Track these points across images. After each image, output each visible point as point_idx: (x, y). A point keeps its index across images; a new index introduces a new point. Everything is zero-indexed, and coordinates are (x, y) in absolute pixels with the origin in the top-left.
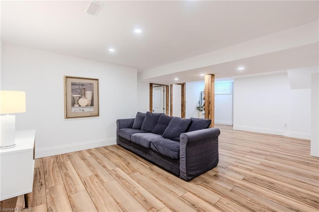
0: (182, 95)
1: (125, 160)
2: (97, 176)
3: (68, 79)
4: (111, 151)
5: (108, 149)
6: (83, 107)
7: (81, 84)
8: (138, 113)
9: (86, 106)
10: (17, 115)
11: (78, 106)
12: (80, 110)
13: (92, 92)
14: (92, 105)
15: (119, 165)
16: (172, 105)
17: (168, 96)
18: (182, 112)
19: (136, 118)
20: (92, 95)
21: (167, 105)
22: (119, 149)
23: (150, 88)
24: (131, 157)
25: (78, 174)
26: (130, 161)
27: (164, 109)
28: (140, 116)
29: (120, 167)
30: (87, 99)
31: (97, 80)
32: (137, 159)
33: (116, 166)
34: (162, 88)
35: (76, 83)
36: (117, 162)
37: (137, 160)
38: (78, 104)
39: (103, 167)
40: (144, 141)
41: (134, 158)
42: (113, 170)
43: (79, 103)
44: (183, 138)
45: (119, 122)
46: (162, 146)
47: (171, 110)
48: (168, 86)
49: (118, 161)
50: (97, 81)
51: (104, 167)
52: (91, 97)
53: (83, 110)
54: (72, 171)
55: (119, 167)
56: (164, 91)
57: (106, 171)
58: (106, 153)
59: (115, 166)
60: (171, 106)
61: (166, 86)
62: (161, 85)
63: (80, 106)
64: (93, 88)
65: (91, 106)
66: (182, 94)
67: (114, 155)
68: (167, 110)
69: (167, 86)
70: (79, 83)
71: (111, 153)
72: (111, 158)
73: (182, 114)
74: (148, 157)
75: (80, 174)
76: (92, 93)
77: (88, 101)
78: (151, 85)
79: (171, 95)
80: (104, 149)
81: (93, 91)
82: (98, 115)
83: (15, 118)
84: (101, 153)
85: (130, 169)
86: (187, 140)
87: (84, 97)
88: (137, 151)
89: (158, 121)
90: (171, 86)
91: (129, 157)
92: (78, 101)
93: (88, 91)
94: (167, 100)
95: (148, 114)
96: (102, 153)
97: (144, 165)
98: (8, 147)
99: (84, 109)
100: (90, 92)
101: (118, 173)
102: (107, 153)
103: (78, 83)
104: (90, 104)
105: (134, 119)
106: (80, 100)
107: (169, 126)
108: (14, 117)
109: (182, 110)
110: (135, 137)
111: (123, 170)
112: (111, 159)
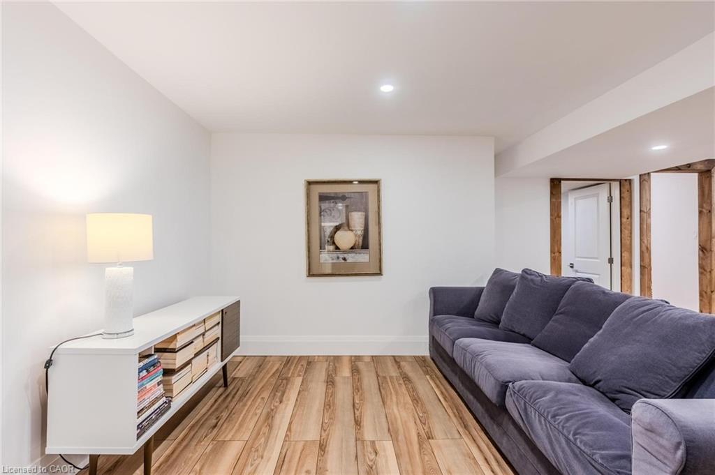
0: (700, 212)
1: (424, 421)
2: (323, 447)
3: (313, 187)
4: (405, 374)
5: (399, 367)
6: (345, 252)
7: (341, 195)
8: (498, 271)
9: (352, 248)
10: (138, 265)
11: (332, 248)
12: (338, 258)
13: (364, 214)
14: (365, 246)
15: (397, 432)
16: (648, 249)
17: (630, 217)
18: (701, 273)
19: (487, 285)
20: (363, 223)
21: (626, 247)
22: (427, 373)
23: (551, 193)
24: (449, 411)
25: (290, 423)
26: (438, 430)
27: (611, 261)
28: (502, 283)
29: (397, 441)
30: (352, 231)
31: (376, 182)
32: (466, 427)
33: (389, 429)
34: (603, 191)
35: (328, 195)
36: (398, 416)
37: (461, 430)
38: (334, 243)
39: (353, 422)
40: (485, 372)
41: (454, 420)
42: (373, 442)
43: (335, 241)
44: (650, 430)
45: (436, 293)
46: (545, 419)
47: (642, 267)
48: (630, 181)
49: (404, 414)
50: (375, 186)
51: (358, 423)
52: (363, 226)
53: (344, 259)
54: (286, 412)
55: (395, 440)
56: (610, 200)
57: (352, 442)
58: (388, 379)
59: (386, 430)
60: (645, 252)
61: (620, 181)
62: (599, 182)
63: (337, 248)
64: (367, 204)
65: (362, 248)
66: (701, 206)
67: (405, 392)
68: (625, 263)
69: (625, 184)
70: (336, 193)
71: (401, 382)
72: (391, 399)
73: (706, 282)
74: (498, 435)
75: (294, 427)
76: (364, 217)
77: (356, 236)
78: (555, 183)
79: (645, 214)
80: (390, 363)
81: (366, 211)
82: (380, 274)
83: (132, 271)
84: (377, 372)
85: (422, 460)
86: (680, 453)
87: (346, 228)
88: (471, 397)
89: (561, 304)
90: (645, 178)
91: (440, 412)
92: (332, 237)
93: (356, 211)
94: (626, 232)
95: (526, 279)
96: (380, 374)
97: (476, 463)
98: (119, 336)
99: (345, 256)
100: (360, 213)
101: (381, 461)
102: (391, 378)
103: (333, 195)
104: (361, 244)
105: (481, 290)
106: (339, 234)
107: (601, 331)
108: (130, 270)
109: (702, 267)
110: (464, 349)
111: (398, 457)
112: (388, 402)
